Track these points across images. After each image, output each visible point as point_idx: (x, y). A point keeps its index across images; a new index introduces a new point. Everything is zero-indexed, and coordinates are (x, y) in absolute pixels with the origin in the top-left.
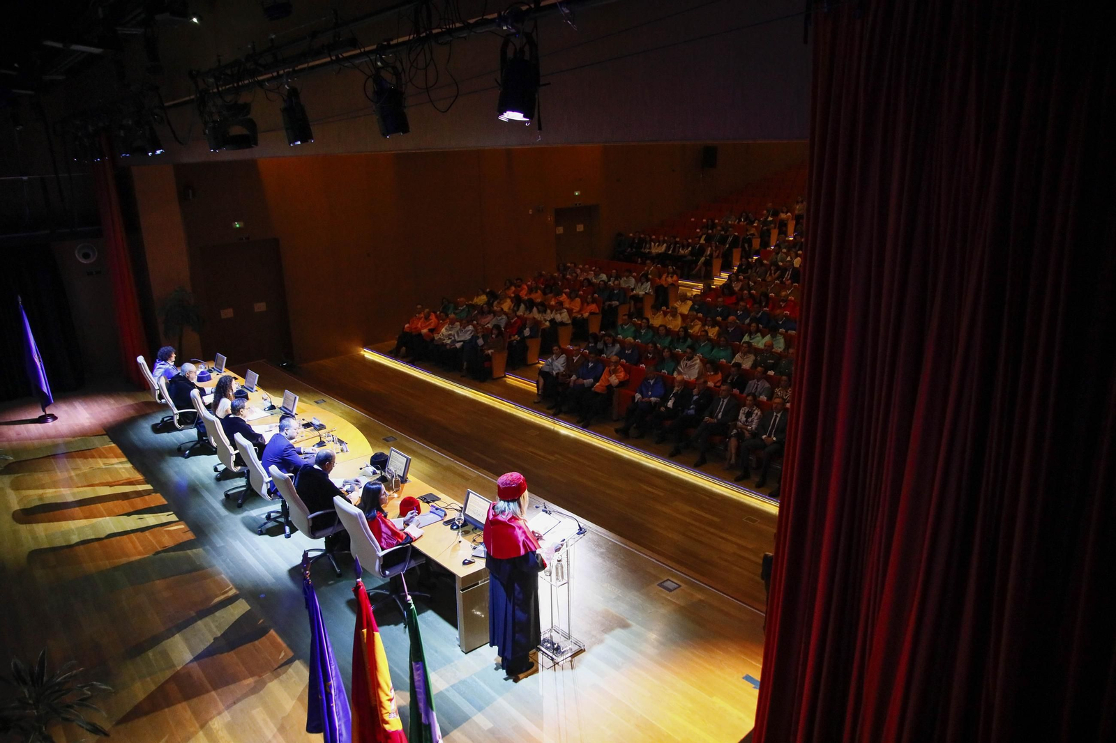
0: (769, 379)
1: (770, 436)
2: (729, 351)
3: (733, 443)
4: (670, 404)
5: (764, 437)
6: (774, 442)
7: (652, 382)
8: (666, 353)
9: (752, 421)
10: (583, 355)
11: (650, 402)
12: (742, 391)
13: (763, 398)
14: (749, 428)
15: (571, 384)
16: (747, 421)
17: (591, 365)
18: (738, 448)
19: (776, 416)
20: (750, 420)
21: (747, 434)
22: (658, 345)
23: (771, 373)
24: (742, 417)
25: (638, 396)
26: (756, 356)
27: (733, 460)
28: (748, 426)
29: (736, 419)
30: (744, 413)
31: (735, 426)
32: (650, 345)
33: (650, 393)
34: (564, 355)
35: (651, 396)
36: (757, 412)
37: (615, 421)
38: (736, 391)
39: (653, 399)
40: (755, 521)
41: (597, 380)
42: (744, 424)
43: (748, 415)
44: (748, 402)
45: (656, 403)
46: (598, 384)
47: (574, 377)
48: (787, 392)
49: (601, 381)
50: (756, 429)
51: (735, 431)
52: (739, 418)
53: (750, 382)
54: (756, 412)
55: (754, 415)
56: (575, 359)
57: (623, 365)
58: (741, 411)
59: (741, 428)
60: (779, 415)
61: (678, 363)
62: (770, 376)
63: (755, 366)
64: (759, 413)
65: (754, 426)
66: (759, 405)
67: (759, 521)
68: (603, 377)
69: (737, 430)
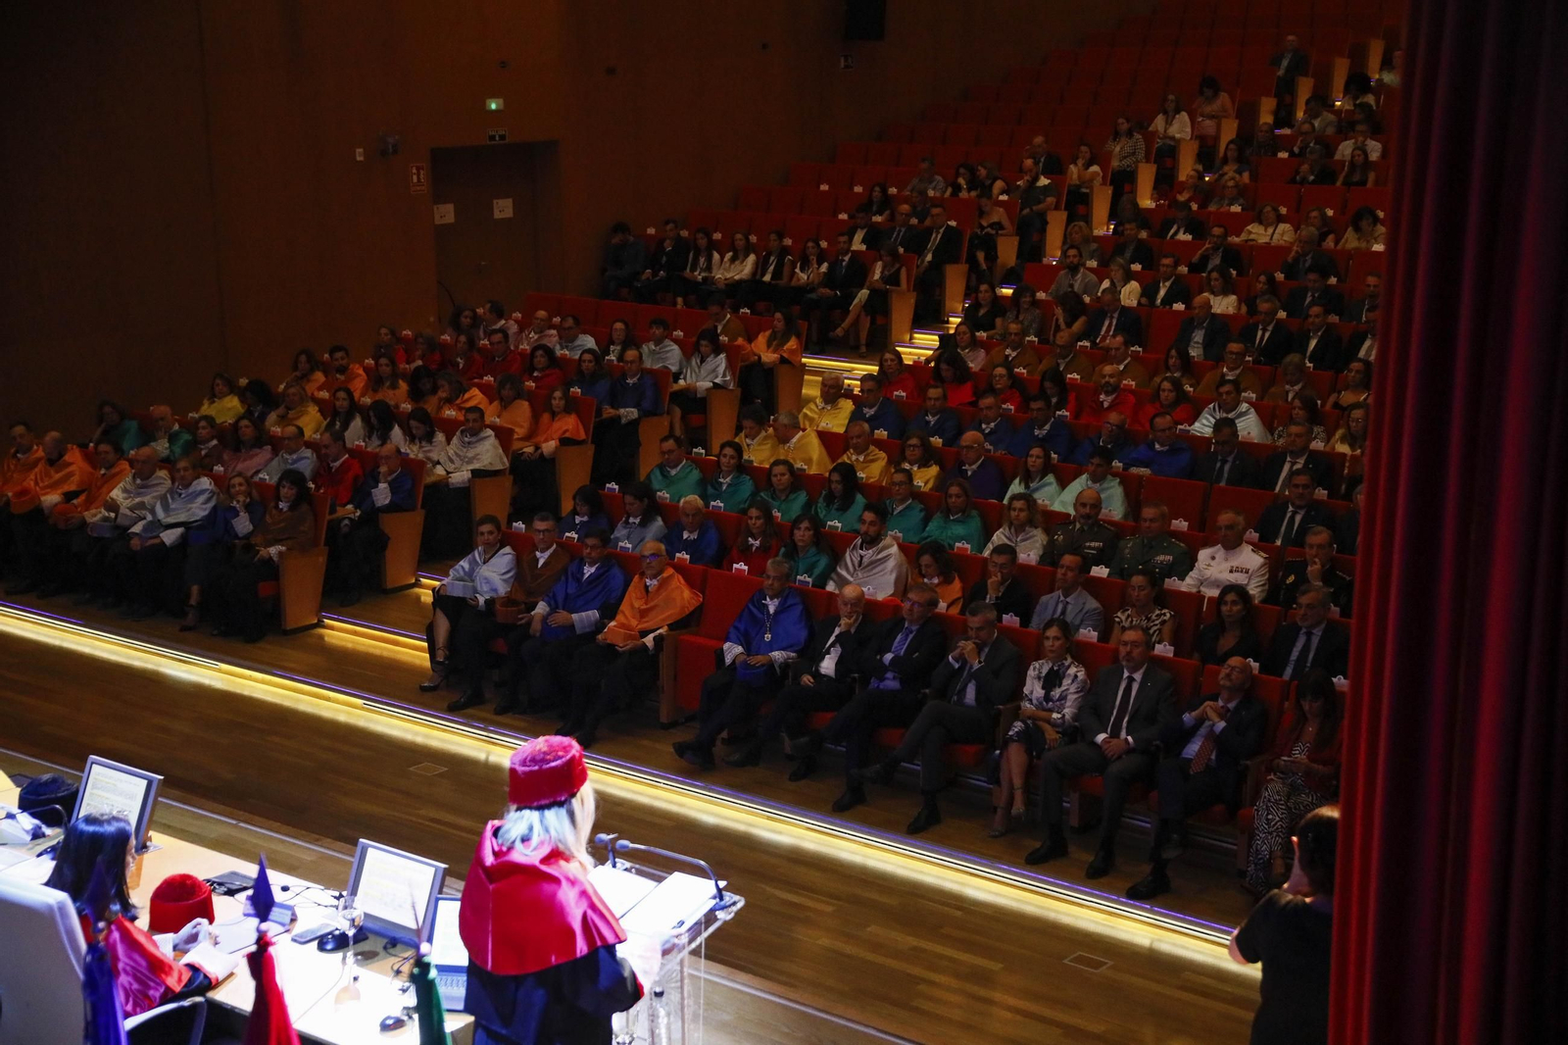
0: (1094, 586)
1: (1115, 734)
2: (975, 524)
3: (1015, 759)
4: (828, 665)
5: (1101, 737)
6: (1130, 751)
7: (772, 606)
8: (802, 534)
9: (1063, 698)
10: (565, 546)
11: (771, 664)
12: (1026, 621)
13: (1089, 634)
14: (1055, 715)
15: (536, 626)
16: (1047, 698)
17: (589, 571)
18: (1030, 772)
19: (1131, 680)
20: (1056, 693)
21: (1051, 734)
22: (777, 514)
23: (1100, 571)
24: (1034, 688)
25: (732, 651)
26: (1047, 531)
27: (1018, 807)
28: (1051, 711)
29: (1017, 694)
30: (1039, 678)
31: (1016, 714)
32: (754, 512)
33: (768, 637)
34: (508, 549)
35: (771, 647)
36: (1075, 671)
37: (666, 727)
38: (1010, 619)
39: (777, 655)
40: (1101, 964)
41: (609, 612)
42: (1040, 707)
43: (1051, 680)
44: (1048, 644)
45: (786, 665)
46: (613, 623)
47: (541, 608)
48: (1148, 619)
49: (620, 617)
50: (1076, 717)
51: (1018, 726)
52: (1026, 690)
53: (1044, 598)
54: (1072, 670)
55: (1066, 682)
56: (542, 558)
57: (680, 568)
58: (1031, 673)
59: (1032, 717)
60: (1138, 676)
61: (837, 558)
62: (1099, 580)
63: (1050, 556)
64: (1081, 675)
65: (1068, 711)
66: (1081, 653)
67: (1111, 963)
68: (624, 607)
69: (1023, 722)
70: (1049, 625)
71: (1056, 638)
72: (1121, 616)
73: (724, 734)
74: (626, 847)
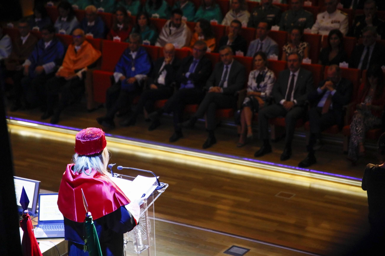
0: (273, 35)
1: (288, 99)
2: (217, 10)
3: (247, 113)
4: (161, 79)
5: (283, 101)
6: (295, 106)
7: (134, 55)
8: (142, 21)
9: (265, 86)
10: (34, 33)
11: (136, 81)
13: (274, 57)
14: (263, 94)
15: (26, 71)
16: (258, 86)
17: (47, 44)
18: (254, 118)
19: (294, 76)
20: (262, 84)
21: (261, 101)
22: (129, 12)
23: (276, 28)
24: (252, 83)
25: (118, 76)
26: (250, 11)
27: (250, 134)
28: (260, 92)
29: (245, 85)
30: (254, 78)
31: (245, 94)
32: (119, 12)
33: (133, 69)
34: (7, 36)
35: (135, 73)
36: (270, 74)
38: (240, 53)
39: (139, 77)
40: (290, 196)
41: (59, 62)
42: (255, 90)
43: (260, 79)
44: (256, 63)
45: (143, 81)
46: (61, 68)
47: (27, 63)
48: (298, 47)
49: (64, 64)
50: (271, 94)
51: (247, 100)
52: (249, 83)
53: (252, 42)
54: (268, 74)
55: (266, 79)
56: (24, 40)
57: (89, 40)
58: (251, 76)
59: (253, 95)
60: (297, 74)
62: (275, 32)
63: (253, 22)
64: (273, 76)
65: (268, 91)
66: (271, 65)
67: (294, 195)
68: (66, 59)
69: (249, 97)
70: (256, 55)
71: (260, 60)
72: (285, 47)
73: (118, 113)
74: (121, 168)
